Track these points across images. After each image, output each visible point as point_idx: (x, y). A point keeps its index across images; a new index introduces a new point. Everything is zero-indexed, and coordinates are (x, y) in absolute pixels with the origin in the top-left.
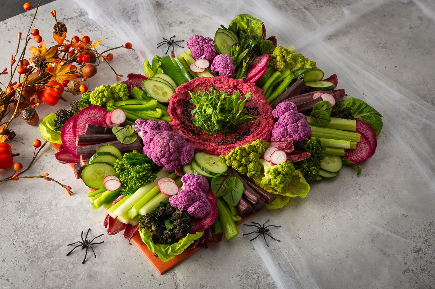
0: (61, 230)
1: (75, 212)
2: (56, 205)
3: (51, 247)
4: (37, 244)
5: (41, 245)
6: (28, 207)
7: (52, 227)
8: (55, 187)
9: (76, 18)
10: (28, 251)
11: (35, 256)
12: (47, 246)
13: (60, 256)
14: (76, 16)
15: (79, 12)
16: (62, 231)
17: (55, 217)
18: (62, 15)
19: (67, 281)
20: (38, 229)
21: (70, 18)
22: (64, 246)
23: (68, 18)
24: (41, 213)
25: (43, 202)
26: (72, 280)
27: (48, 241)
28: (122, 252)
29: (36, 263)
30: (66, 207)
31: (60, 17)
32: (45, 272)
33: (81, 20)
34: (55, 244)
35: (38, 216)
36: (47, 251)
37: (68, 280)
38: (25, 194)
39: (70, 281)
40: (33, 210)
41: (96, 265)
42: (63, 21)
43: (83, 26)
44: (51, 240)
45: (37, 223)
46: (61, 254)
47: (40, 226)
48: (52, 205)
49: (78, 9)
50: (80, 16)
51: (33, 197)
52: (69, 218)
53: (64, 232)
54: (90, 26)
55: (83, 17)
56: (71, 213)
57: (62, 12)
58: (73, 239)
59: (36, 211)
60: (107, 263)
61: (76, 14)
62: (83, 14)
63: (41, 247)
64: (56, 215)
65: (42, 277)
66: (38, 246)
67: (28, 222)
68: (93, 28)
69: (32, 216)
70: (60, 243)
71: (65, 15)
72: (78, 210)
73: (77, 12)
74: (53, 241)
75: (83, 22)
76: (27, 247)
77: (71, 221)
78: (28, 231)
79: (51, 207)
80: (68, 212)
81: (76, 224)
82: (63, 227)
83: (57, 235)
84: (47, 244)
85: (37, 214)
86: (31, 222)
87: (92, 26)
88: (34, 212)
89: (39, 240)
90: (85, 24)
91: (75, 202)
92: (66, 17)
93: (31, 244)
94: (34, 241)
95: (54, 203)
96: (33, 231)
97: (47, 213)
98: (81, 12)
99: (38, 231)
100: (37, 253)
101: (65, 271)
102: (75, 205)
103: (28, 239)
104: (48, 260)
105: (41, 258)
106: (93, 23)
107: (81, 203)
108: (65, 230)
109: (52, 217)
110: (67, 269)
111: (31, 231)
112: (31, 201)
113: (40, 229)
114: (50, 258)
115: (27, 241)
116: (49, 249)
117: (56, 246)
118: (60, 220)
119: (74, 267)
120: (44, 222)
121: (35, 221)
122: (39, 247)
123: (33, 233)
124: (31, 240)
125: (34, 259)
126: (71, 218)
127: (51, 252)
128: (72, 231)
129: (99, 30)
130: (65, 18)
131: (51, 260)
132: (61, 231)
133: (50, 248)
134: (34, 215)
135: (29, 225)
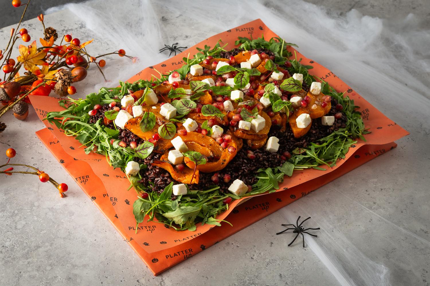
0: (41, 231)
1: (58, 214)
2: (38, 207)
3: (29, 247)
4: (14, 244)
5: (18, 246)
6: (8, 207)
7: (32, 227)
8: (38, 188)
9: (76, 30)
10: (4, 251)
11: (11, 256)
12: (25, 247)
13: (38, 257)
14: (77, 27)
15: (80, 24)
16: (43, 232)
17: (36, 218)
18: (62, 26)
19: (43, 283)
20: (17, 229)
21: (70, 30)
22: (43, 248)
23: (68, 29)
24: (21, 213)
25: (25, 203)
26: (48, 281)
27: (26, 242)
28: (105, 256)
29: (11, 263)
30: (49, 209)
31: (59, 28)
32: (20, 272)
33: (81, 32)
34: (33, 244)
35: (18, 217)
36: (24, 251)
37: (45, 282)
38: (5, 194)
39: (47, 283)
40: (12, 211)
41: (76, 267)
42: (62, 31)
43: (83, 38)
44: (30, 241)
45: (16, 223)
46: (39, 255)
47: (19, 226)
48: (34, 206)
49: (79, 21)
50: (81, 28)
51: (14, 197)
52: (51, 220)
53: (44, 233)
54: (91, 37)
55: (83, 29)
56: (53, 215)
57: (62, 24)
58: (54, 241)
59: (16, 212)
60: (89, 266)
61: (76, 26)
62: (84, 26)
63: (18, 247)
64: (37, 216)
65: (16, 277)
66: (14, 246)
67: (6, 222)
68: (93, 40)
69: (12, 216)
70: (39, 244)
71: (65, 27)
72: (61, 213)
73: (78, 24)
74: (32, 242)
75: (83, 34)
76: (3, 246)
77: (53, 222)
78: (5, 231)
79: (32, 208)
80: (51, 214)
81: (58, 226)
82: (44, 228)
83: (36, 236)
84: (25, 244)
85: (17, 214)
86: (9, 222)
87: (92, 37)
88: (14, 212)
89: (17, 240)
90: (85, 36)
91: (59, 204)
92: (66, 29)
93: (7, 244)
94: (11, 241)
95: (36, 204)
96: (11, 231)
97: (28, 214)
98: (82, 24)
99: (16, 232)
100: (13, 253)
101: (42, 273)
102: (59, 207)
103: (5, 239)
104: (25, 260)
105: (17, 258)
106: (93, 35)
107: (66, 205)
108: (46, 231)
109: (33, 218)
110: (44, 271)
111: (8, 231)
112: (12, 202)
113: (19, 229)
114: (27, 259)
115: (4, 240)
116: (26, 250)
117: (35, 247)
118: (41, 221)
119: (52, 269)
120: (24, 223)
121: (14, 221)
122: (16, 247)
123: (11, 233)
124: (8, 240)
125: (9, 259)
126: (54, 220)
127: (28, 253)
128: (54, 232)
129: (99, 41)
130: (64, 30)
131: (28, 260)
132: (41, 233)
133: (28, 249)
134: (13, 215)
135: (7, 225)
